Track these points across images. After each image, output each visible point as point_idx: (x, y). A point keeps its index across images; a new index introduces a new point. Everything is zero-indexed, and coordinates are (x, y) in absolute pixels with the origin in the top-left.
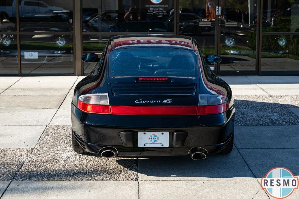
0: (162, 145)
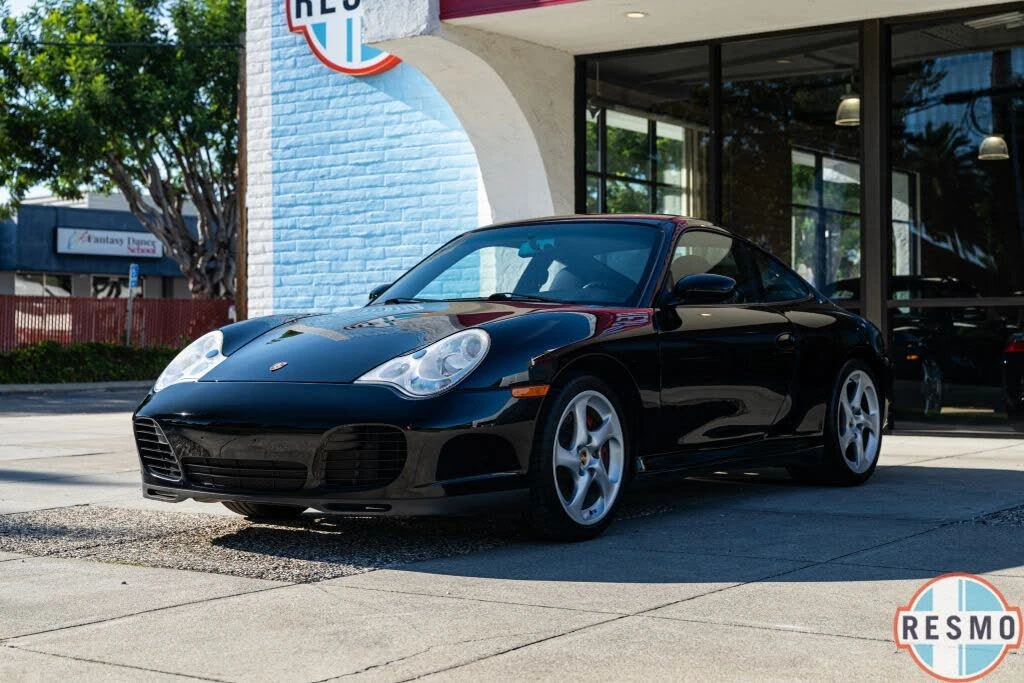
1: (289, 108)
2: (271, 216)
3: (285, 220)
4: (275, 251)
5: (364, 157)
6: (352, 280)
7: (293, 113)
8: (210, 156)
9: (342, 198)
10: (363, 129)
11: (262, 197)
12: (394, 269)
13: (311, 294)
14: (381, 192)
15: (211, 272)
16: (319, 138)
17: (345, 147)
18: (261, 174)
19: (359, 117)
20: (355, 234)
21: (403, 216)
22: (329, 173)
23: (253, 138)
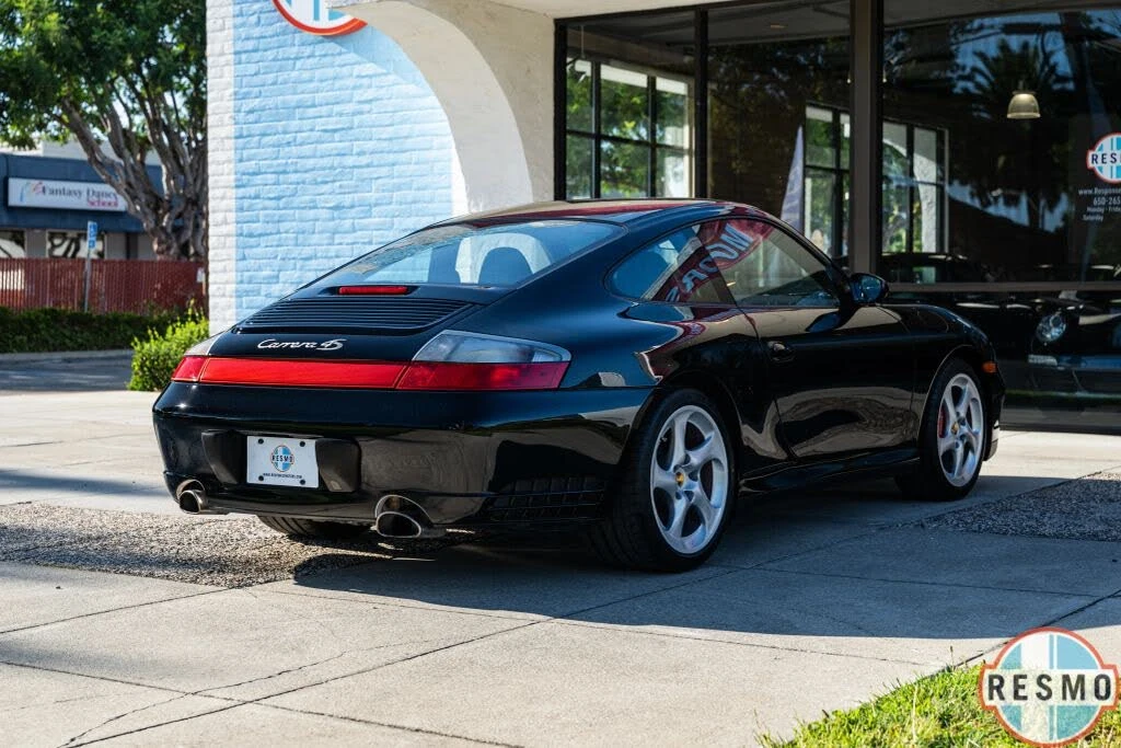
0: (303, 482)
1: (252, 68)
2: (233, 184)
3: (248, 189)
4: (238, 222)
5: (332, 123)
6: (319, 255)
7: (256, 74)
8: (176, 101)
9: (308, 167)
10: (330, 93)
11: (224, 163)
12: (364, 243)
13: (277, 268)
14: (349, 161)
15: (178, 230)
16: (284, 102)
17: (311, 112)
18: (222, 139)
19: (326, 80)
20: (323, 205)
21: (374, 188)
22: (295, 140)
23: (215, 100)
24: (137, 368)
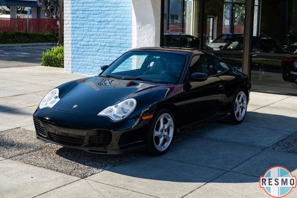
2: (71, 13)
3: (75, 15)
4: (72, 24)
9: (92, 10)
11: (68, 7)
13: (82, 37)
14: (103, 9)
15: (52, 10)
20: (96, 21)
21: (110, 17)
24: (43, 60)
